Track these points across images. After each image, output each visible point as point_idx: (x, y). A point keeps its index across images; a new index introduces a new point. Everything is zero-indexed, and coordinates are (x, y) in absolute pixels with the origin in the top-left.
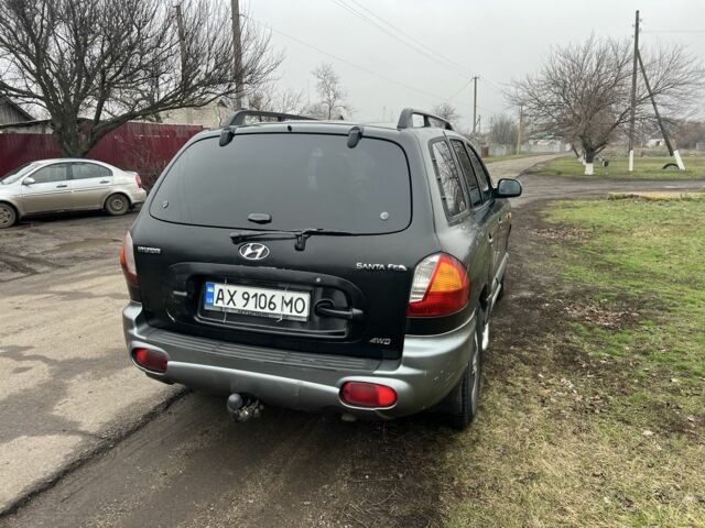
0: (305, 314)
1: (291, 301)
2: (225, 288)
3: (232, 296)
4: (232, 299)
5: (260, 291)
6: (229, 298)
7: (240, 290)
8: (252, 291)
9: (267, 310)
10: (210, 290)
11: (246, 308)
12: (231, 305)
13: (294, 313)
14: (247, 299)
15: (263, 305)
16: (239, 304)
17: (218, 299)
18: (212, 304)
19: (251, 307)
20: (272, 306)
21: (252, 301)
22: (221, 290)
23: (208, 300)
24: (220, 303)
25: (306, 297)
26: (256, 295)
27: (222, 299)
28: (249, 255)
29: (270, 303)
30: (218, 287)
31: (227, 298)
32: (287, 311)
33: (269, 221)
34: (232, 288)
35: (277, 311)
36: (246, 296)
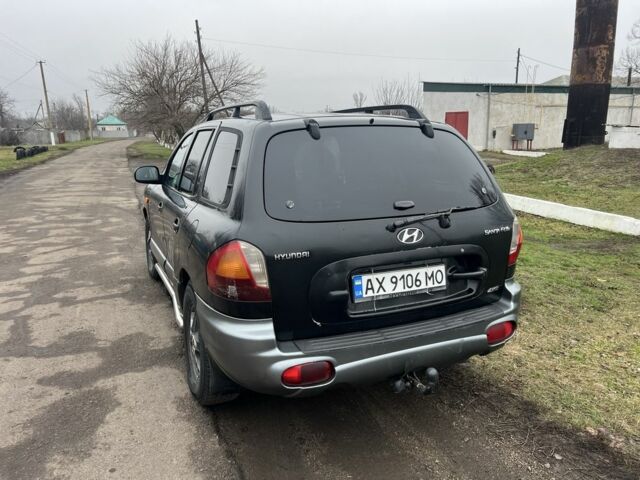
0: (444, 283)
1: (432, 275)
2: (373, 277)
3: (381, 284)
4: (381, 286)
5: (406, 272)
6: (378, 286)
7: (388, 275)
8: (399, 274)
9: (414, 288)
10: (357, 283)
11: (396, 291)
12: (381, 292)
13: (436, 285)
14: (396, 283)
15: (410, 285)
16: (389, 289)
17: (367, 289)
18: (361, 296)
19: (400, 289)
20: (418, 283)
21: (400, 283)
22: (369, 280)
23: (357, 294)
24: (370, 293)
25: (442, 268)
26: (403, 277)
27: (372, 288)
28: (407, 240)
29: (416, 280)
30: (365, 278)
31: (376, 286)
32: (430, 285)
33: (412, 207)
34: (380, 276)
35: (423, 286)
36: (394, 280)
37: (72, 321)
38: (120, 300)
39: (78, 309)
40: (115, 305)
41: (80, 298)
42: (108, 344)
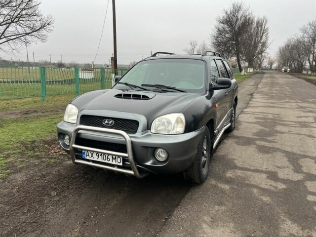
37: (268, 160)
38: (239, 164)
39: (265, 167)
40: (244, 162)
41: (264, 176)
42: (252, 145)
